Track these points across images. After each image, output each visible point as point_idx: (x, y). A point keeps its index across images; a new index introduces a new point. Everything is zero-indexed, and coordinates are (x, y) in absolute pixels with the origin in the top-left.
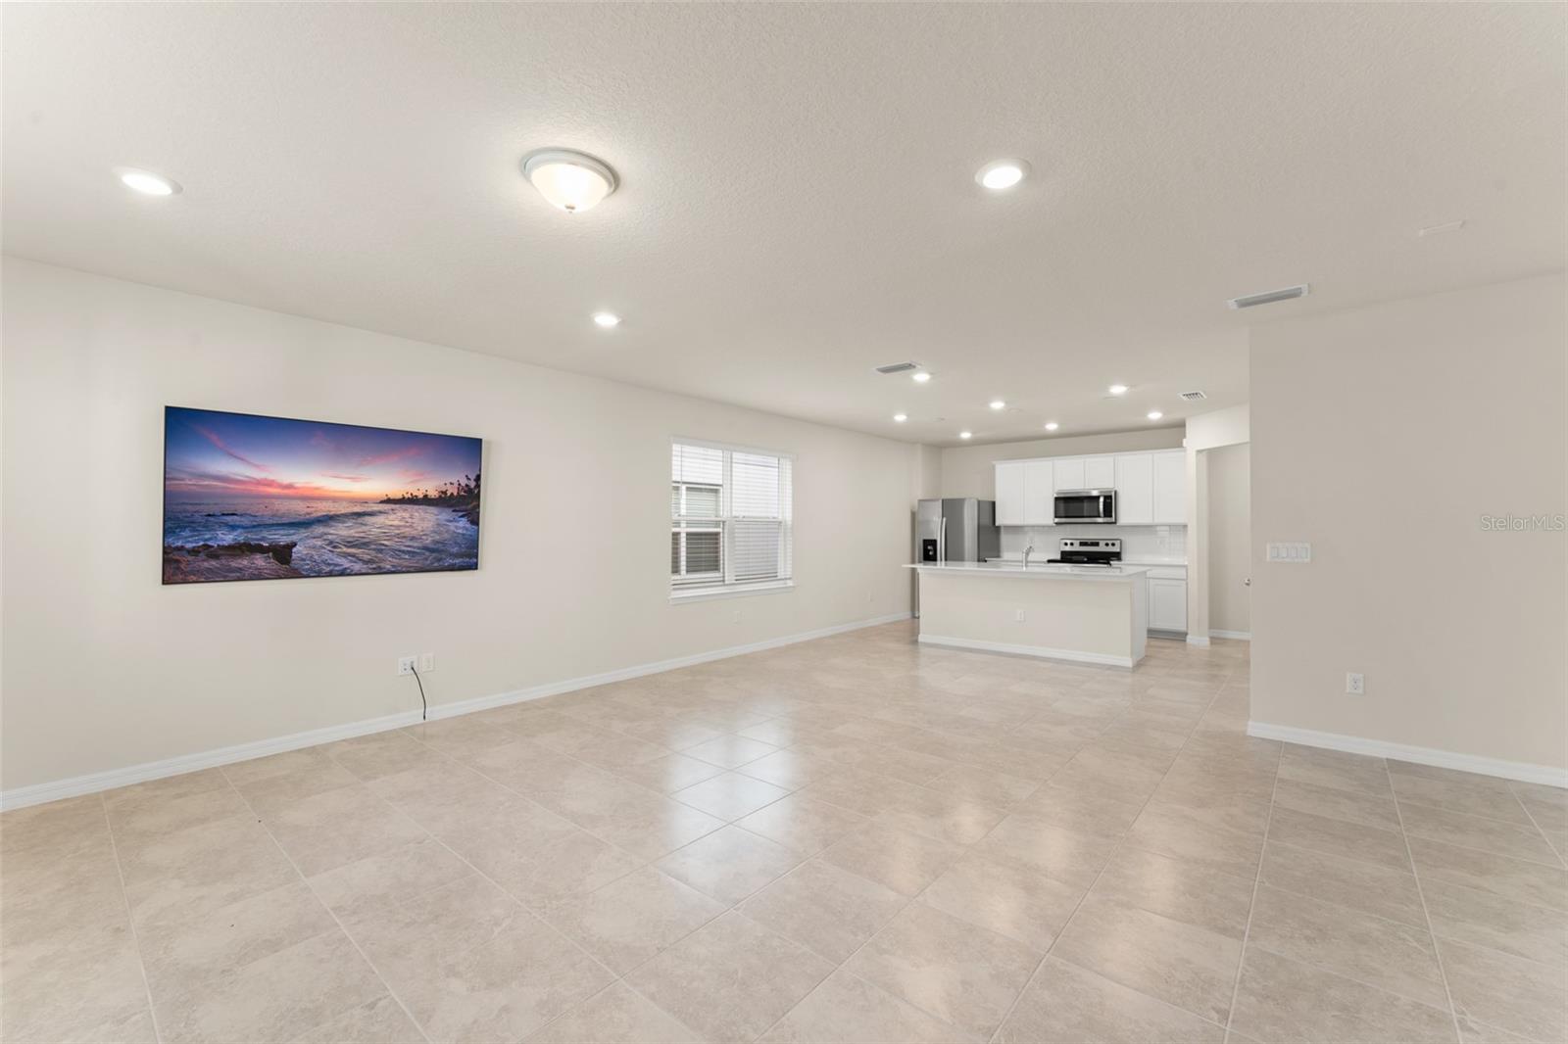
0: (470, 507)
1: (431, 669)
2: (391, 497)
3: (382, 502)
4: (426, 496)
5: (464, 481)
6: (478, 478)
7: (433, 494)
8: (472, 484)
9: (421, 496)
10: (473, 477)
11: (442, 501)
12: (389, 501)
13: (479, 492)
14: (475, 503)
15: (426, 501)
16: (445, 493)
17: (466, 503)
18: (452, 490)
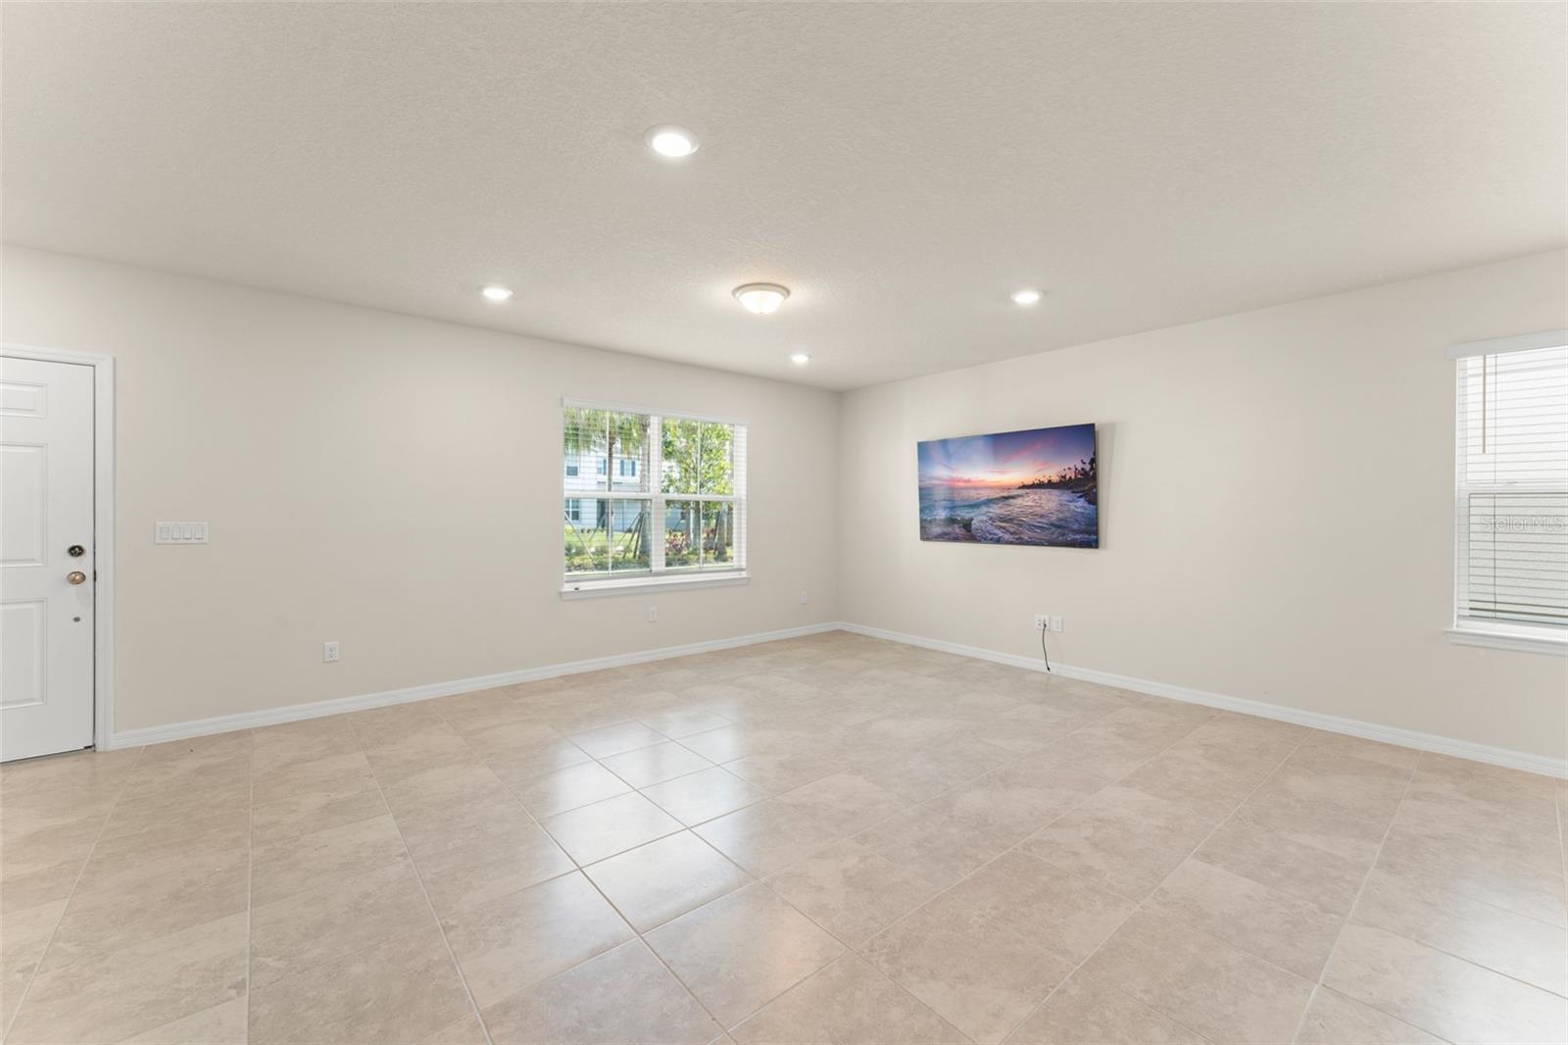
0: (1086, 488)
1: (1060, 630)
2: (1026, 483)
3: (1020, 488)
4: (1050, 481)
5: (1080, 466)
6: (1093, 461)
7: (1055, 479)
8: (1088, 467)
9: (1046, 481)
10: (1087, 461)
11: (1063, 484)
12: (1024, 487)
13: (1095, 474)
14: (1090, 485)
15: (1050, 485)
16: (1064, 477)
17: (1085, 485)
18: (1071, 474)
